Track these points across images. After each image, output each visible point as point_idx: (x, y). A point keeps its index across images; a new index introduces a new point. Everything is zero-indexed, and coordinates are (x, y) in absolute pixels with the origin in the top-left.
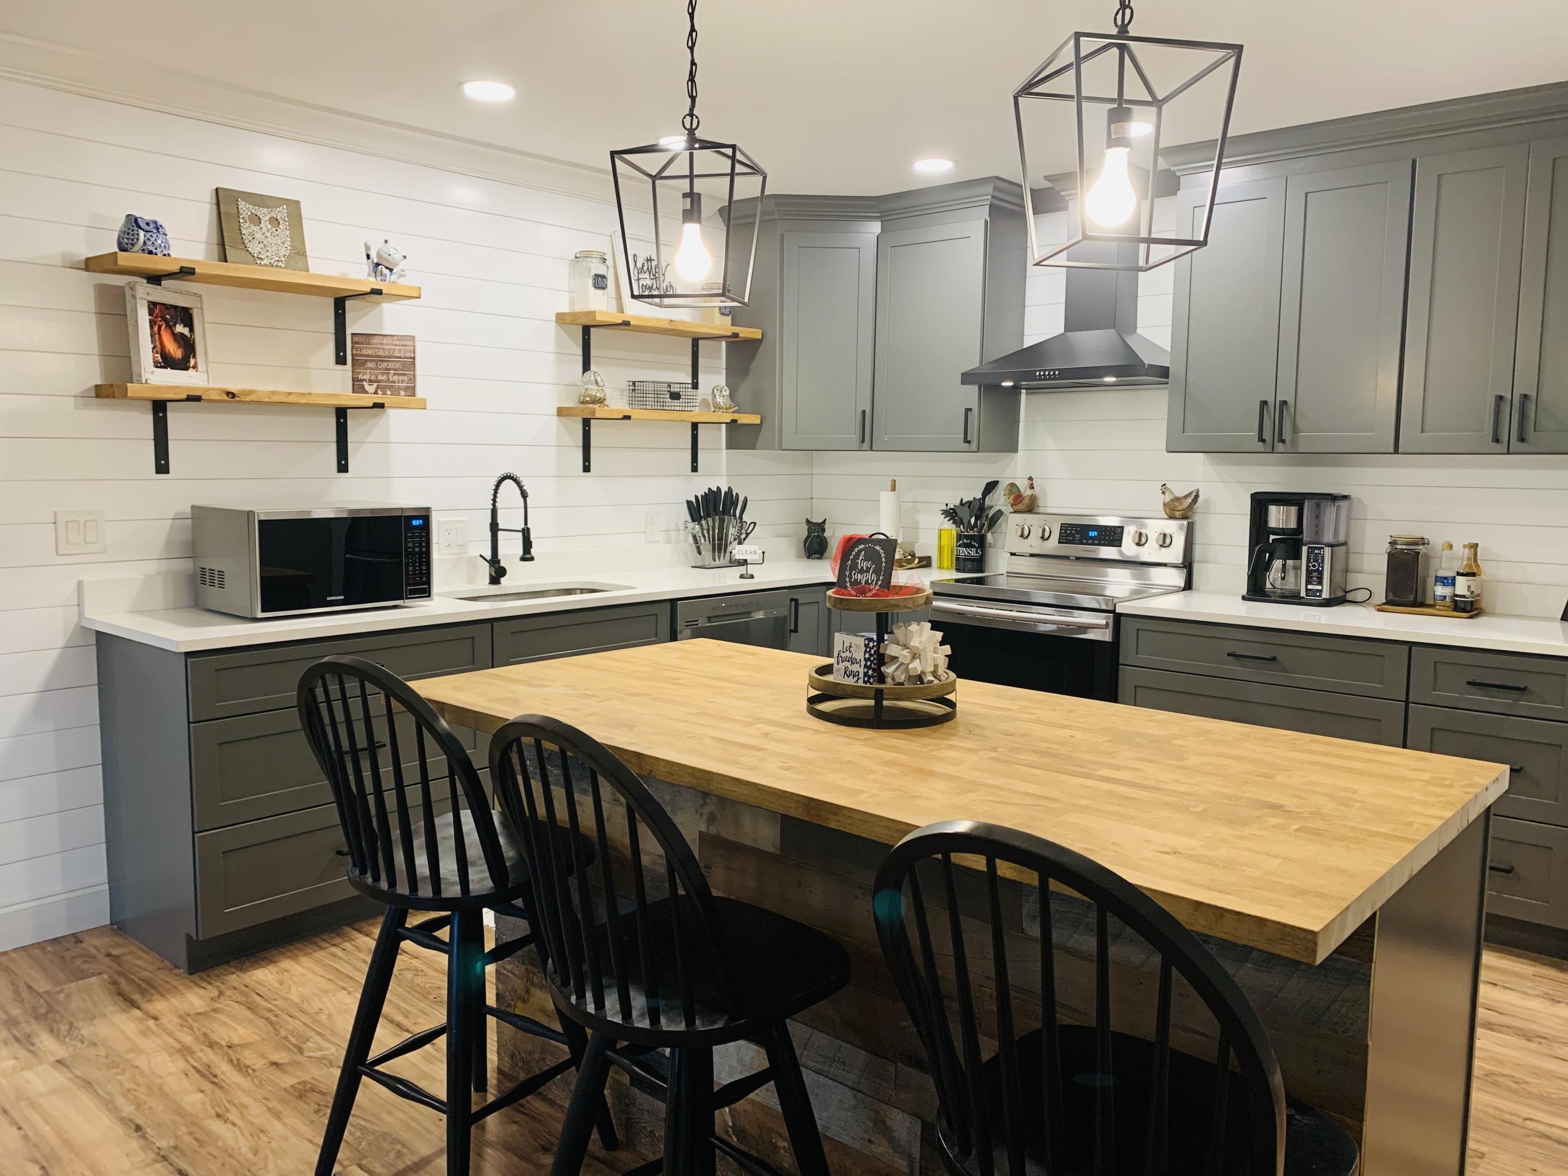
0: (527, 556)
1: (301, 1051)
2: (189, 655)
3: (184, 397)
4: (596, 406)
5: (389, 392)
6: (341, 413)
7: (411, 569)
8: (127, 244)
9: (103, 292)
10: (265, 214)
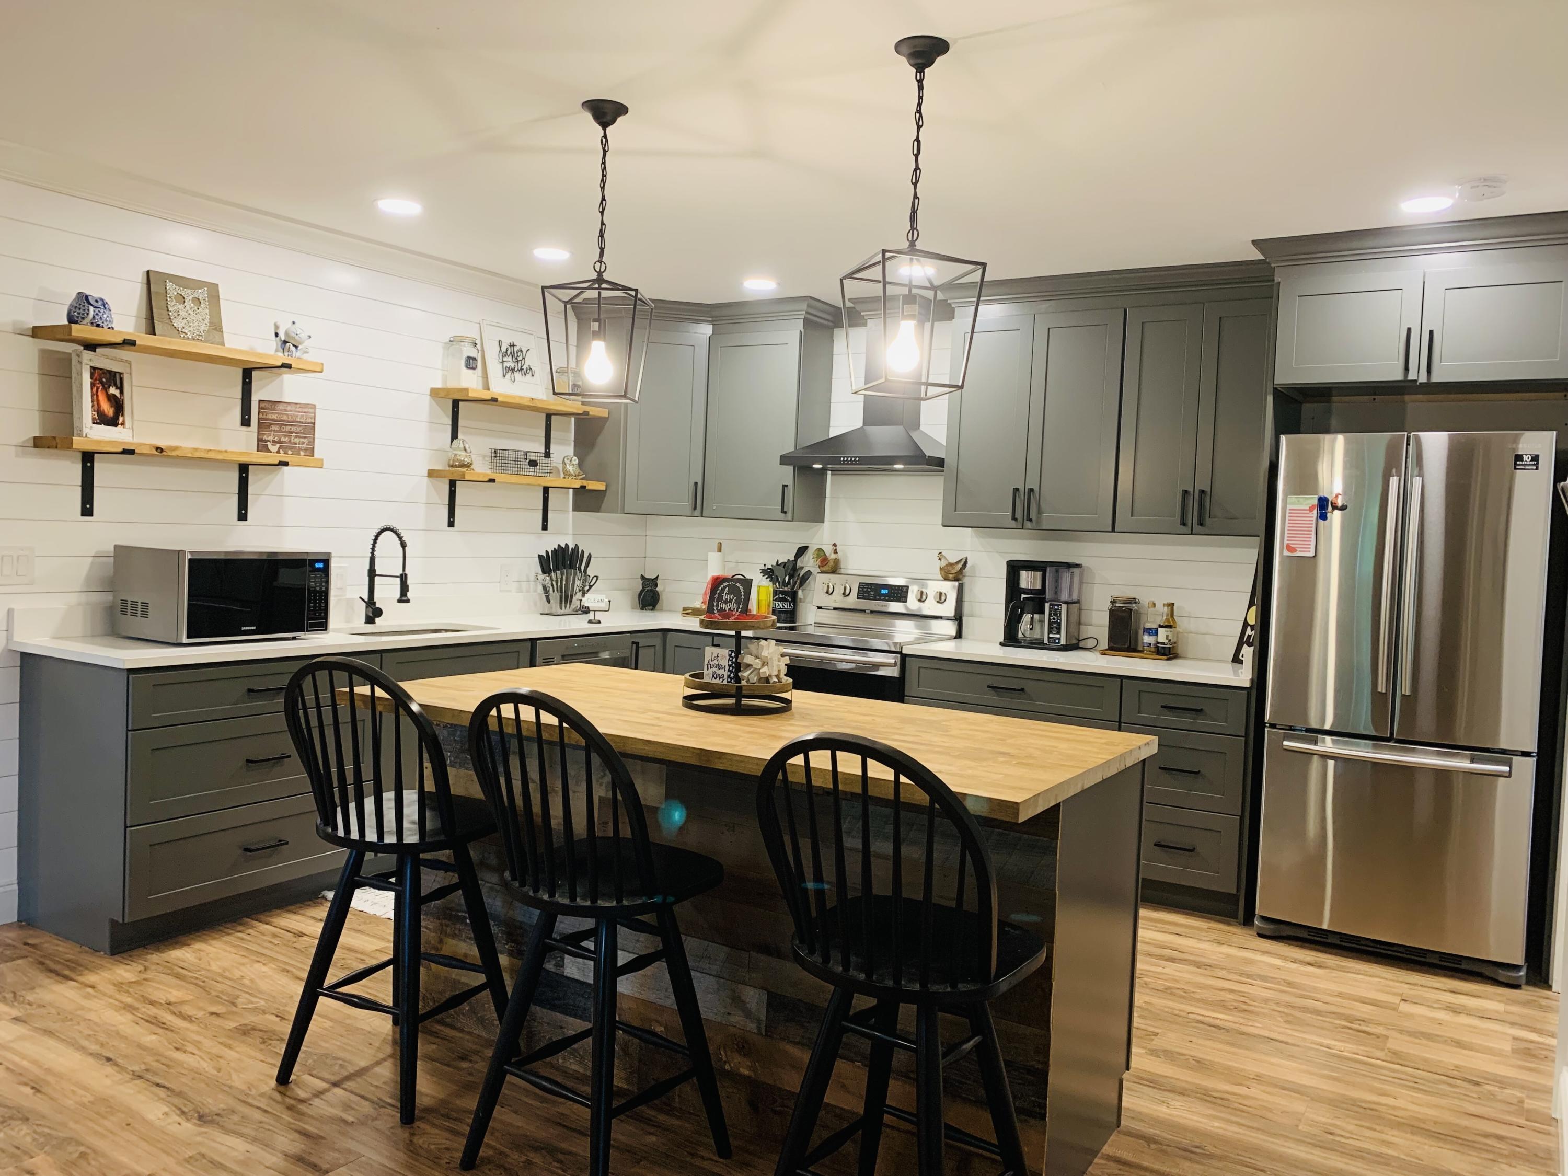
0: (403, 598)
1: (234, 1004)
2: (131, 671)
3: (120, 450)
4: (464, 470)
5: (290, 452)
6: (244, 469)
7: (312, 605)
8: (78, 317)
9: (46, 357)
10: (188, 294)
